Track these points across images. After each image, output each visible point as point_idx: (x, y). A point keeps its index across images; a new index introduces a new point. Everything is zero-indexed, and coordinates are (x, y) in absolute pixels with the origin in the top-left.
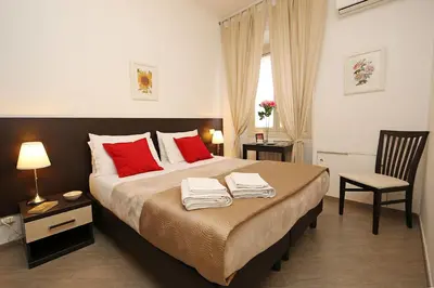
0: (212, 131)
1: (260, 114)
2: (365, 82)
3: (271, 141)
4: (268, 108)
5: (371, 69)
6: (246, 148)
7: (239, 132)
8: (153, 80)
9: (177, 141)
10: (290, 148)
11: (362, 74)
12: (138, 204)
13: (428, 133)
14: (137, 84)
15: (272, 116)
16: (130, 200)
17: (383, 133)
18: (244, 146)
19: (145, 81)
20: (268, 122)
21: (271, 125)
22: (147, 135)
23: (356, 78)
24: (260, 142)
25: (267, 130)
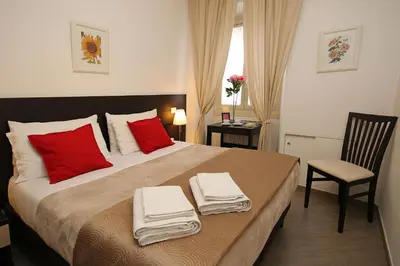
0: (174, 110)
1: (227, 90)
2: (339, 60)
3: (238, 121)
4: (237, 83)
5: (346, 47)
6: (211, 129)
7: (204, 112)
8: (103, 47)
9: (131, 125)
10: (257, 130)
11: (336, 51)
12: (72, 229)
13: (397, 118)
14: (80, 52)
15: (240, 93)
16: (61, 222)
17: (352, 115)
18: (209, 127)
19: (92, 48)
20: (236, 99)
21: (239, 103)
22: (93, 120)
23: (331, 56)
24: (226, 122)
25: (234, 107)
